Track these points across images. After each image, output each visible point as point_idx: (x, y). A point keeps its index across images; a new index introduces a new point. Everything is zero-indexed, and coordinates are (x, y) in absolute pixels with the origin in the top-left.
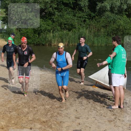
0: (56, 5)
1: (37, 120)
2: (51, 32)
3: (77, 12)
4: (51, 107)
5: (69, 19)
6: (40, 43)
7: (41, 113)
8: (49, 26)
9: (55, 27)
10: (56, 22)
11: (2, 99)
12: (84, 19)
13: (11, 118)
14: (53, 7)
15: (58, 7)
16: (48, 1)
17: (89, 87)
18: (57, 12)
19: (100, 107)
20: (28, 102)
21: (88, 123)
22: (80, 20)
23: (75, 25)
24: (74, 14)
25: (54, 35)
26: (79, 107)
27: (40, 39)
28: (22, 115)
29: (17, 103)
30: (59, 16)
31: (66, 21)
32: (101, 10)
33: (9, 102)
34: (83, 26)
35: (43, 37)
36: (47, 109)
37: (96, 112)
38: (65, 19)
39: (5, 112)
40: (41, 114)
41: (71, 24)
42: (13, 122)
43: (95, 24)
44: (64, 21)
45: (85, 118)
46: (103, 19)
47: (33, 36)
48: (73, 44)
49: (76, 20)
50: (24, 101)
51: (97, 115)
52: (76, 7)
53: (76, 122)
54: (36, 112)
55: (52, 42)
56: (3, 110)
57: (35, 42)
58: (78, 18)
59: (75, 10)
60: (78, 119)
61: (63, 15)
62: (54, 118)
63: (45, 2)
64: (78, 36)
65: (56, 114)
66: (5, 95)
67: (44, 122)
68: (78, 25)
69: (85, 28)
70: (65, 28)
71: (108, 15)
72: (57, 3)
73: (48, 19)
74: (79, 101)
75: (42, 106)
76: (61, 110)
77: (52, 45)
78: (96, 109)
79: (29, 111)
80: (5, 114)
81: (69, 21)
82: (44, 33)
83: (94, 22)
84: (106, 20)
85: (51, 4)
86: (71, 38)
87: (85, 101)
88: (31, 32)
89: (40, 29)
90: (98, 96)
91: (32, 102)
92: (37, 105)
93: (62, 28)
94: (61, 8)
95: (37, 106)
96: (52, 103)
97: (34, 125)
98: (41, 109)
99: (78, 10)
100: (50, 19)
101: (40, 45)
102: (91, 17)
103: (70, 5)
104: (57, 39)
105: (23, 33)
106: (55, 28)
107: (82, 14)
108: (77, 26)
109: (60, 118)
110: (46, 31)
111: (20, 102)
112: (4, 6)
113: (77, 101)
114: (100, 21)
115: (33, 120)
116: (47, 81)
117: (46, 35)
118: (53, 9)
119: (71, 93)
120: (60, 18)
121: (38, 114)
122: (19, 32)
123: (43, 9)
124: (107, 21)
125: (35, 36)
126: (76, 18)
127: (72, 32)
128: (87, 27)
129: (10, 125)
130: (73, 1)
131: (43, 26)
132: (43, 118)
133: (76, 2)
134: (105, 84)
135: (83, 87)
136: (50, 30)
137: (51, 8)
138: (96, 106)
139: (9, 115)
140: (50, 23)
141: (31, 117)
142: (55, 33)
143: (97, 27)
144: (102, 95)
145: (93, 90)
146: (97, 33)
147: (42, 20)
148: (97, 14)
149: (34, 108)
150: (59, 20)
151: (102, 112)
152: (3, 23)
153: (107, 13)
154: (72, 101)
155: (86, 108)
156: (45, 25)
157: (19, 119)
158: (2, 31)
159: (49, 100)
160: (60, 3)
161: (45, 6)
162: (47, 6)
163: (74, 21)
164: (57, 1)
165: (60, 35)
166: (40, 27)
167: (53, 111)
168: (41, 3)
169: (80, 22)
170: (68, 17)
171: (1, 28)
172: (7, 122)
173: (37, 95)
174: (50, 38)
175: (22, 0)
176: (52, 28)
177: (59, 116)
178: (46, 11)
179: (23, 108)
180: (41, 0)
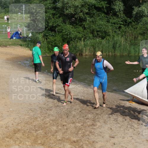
0: (88, 10)
1: (67, 139)
2: (82, 40)
3: (111, 17)
4: (83, 125)
7: (71, 132)
8: (79, 33)
9: (86, 34)
10: (87, 29)
11: (27, 116)
12: (119, 25)
13: (37, 137)
14: (84, 12)
15: (90, 11)
16: (79, 5)
17: (125, 102)
18: (88, 17)
19: (138, 125)
20: (57, 119)
21: (124, 143)
22: (115, 26)
23: (109, 32)
24: (108, 20)
25: (86, 44)
26: (114, 125)
28: (50, 134)
29: (44, 120)
30: (90, 22)
31: (99, 28)
32: (138, 15)
33: (35, 119)
34: (118, 33)
35: (73, 46)
36: (78, 127)
37: (133, 131)
38: (98, 26)
39: (30, 130)
40: (71, 133)
41: (104, 31)
42: (39, 142)
43: (132, 31)
44: (96, 28)
45: (121, 137)
46: (140, 25)
48: (107, 54)
49: (109, 26)
50: (52, 118)
51: (134, 134)
52: (109, 12)
53: (110, 141)
54: (66, 130)
55: (83, 52)
56: (28, 128)
58: (113, 25)
59: (109, 15)
60: (113, 138)
61: (96, 21)
62: (86, 137)
63: (75, 6)
64: (113, 45)
65: (88, 132)
66: (30, 111)
67: (75, 142)
68: (113, 33)
69: (120, 35)
70: (98, 36)
71: (146, 21)
72: (88, 8)
73: (78, 25)
74: (114, 118)
75: (72, 124)
76: (94, 128)
77: (83, 55)
78: (132, 127)
79: (57, 130)
80: (31, 132)
81: (103, 28)
82: (74, 42)
83: (130, 29)
84: (144, 26)
85: (82, 9)
86: (104, 47)
87: (120, 118)
88: (59, 40)
89: (70, 37)
90: (136, 113)
91: (61, 120)
92: (66, 122)
93: (94, 35)
94: (93, 13)
95: (66, 124)
96: (83, 120)
97: (64, 145)
98: (71, 127)
99: (112, 15)
100: (81, 25)
102: (127, 23)
103: (103, 9)
104: (88, 48)
105: (51, 41)
107: (117, 19)
108: (111, 33)
109: (92, 138)
110: (77, 39)
111: (48, 119)
113: (112, 118)
114: (137, 28)
115: (62, 140)
116: (78, 96)
117: (76, 44)
118: (84, 14)
120: (92, 24)
121: (68, 132)
122: (46, 40)
123: (72, 14)
124: (144, 28)
126: (110, 24)
127: (106, 40)
128: (122, 35)
129: (36, 145)
130: (106, 5)
131: (73, 34)
132: (73, 137)
133: (110, 6)
134: (143, 99)
135: (118, 103)
136: (81, 38)
137: (82, 13)
138: (133, 124)
139: (35, 134)
140: (80, 30)
141: (59, 136)
142: (86, 41)
143: (133, 34)
144: (140, 111)
145: (130, 105)
146: (133, 41)
147: (71, 26)
148: (133, 20)
149: (63, 126)
150: (91, 26)
151: (139, 130)
153: (145, 18)
154: (106, 118)
155: (121, 126)
156: (75, 32)
157: (47, 138)
158: (26, 39)
159: (80, 117)
160: (91, 7)
161: (75, 11)
162: (77, 10)
163: (108, 28)
164: (89, 5)
165: (93, 44)
166: (70, 35)
167: (85, 130)
168: (70, 7)
169: (114, 29)
170: (101, 24)
171: (25, 36)
172: (32, 141)
173: (66, 112)
174: (81, 47)
175: (48, 4)
176: (83, 35)
177: (92, 135)
178: (76, 16)
179: (51, 126)
180: (70, 4)
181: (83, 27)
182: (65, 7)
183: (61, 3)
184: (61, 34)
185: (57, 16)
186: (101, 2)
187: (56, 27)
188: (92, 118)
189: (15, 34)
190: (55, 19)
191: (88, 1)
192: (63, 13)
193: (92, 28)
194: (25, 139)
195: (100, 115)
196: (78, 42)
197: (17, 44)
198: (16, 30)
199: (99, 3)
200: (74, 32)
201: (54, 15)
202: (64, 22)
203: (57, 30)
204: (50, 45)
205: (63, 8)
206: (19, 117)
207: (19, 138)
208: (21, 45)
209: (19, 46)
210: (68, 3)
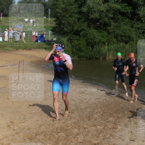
0: (113, 15)
1: (88, 141)
2: (106, 44)
3: (135, 22)
4: (104, 128)
5: (126, 30)
6: (94, 57)
7: (92, 134)
8: (103, 37)
10: (112, 34)
12: (143, 30)
13: (58, 139)
14: (108, 17)
15: (115, 16)
16: (104, 10)
18: (113, 22)
20: (78, 122)
22: (139, 32)
23: (133, 37)
24: (132, 25)
25: (110, 48)
26: (134, 129)
27: (94, 52)
28: (71, 136)
29: (66, 123)
30: (115, 27)
31: (123, 33)
35: (97, 50)
36: (99, 130)
38: (122, 31)
39: (52, 132)
40: (92, 136)
41: (128, 36)
44: (120, 33)
45: (141, 141)
47: (86, 49)
49: (133, 31)
50: (74, 121)
52: (134, 17)
53: (130, 144)
54: (87, 133)
55: (107, 56)
56: (50, 130)
57: (88, 55)
58: (137, 30)
59: (133, 21)
60: (133, 141)
61: (120, 26)
62: (107, 140)
63: (100, 10)
65: (109, 135)
68: (136, 38)
70: (122, 41)
72: (113, 12)
73: (102, 30)
74: (135, 122)
75: (94, 127)
76: (115, 131)
77: (106, 59)
79: (78, 132)
80: (53, 134)
81: (127, 33)
82: (98, 46)
85: (107, 14)
86: (127, 52)
88: (84, 44)
89: (94, 41)
91: (82, 122)
92: (87, 125)
93: (118, 40)
94: (117, 18)
95: (88, 127)
96: (105, 123)
98: (93, 130)
99: (137, 20)
100: (105, 30)
101: (93, 59)
103: (128, 14)
104: (112, 52)
105: (75, 45)
106: (111, 40)
107: (141, 25)
108: (135, 38)
109: (113, 141)
110: (101, 43)
111: (69, 122)
112: (54, 14)
113: (133, 121)
115: (83, 142)
116: (100, 99)
117: (100, 48)
118: (109, 19)
119: (126, 112)
120: (116, 29)
121: (89, 135)
122: (70, 44)
123: (97, 18)
125: (87, 49)
126: (134, 29)
127: (130, 44)
130: (131, 11)
131: (97, 38)
132: (94, 140)
133: (135, 12)
135: (139, 107)
136: (105, 42)
137: (106, 18)
139: (57, 136)
140: (105, 35)
141: (80, 139)
147: (96, 31)
149: (85, 129)
150: (115, 31)
152: (52, 33)
154: (127, 122)
157: (68, 141)
158: (51, 42)
159: (101, 120)
160: (116, 12)
161: (100, 16)
162: (102, 15)
163: (132, 33)
164: (114, 10)
165: (116, 48)
166: (94, 39)
167: (106, 133)
168: (95, 12)
169: (138, 34)
170: (125, 29)
171: (50, 39)
172: (54, 143)
173: (88, 115)
174: (105, 51)
175: (74, 9)
176: (107, 40)
177: (112, 138)
178: (101, 21)
179: (73, 128)
180: (95, 9)
181: (107, 32)
182: (91, 12)
183: (86, 7)
184: (85, 38)
185: (82, 20)
186: (125, 7)
187: (81, 31)
188: (113, 121)
189: (40, 37)
190: (80, 24)
191: (113, 6)
192: (88, 17)
193: (116, 32)
194: (46, 141)
195: (121, 118)
196: (102, 46)
197: (42, 48)
198: (41, 33)
199: (123, 9)
200: (98, 36)
201: (79, 19)
202: (89, 26)
203: (82, 34)
204: (74, 49)
205: (88, 12)
206: (42, 119)
207: (40, 139)
208: (46, 49)
209: (44, 49)
210: (93, 8)
